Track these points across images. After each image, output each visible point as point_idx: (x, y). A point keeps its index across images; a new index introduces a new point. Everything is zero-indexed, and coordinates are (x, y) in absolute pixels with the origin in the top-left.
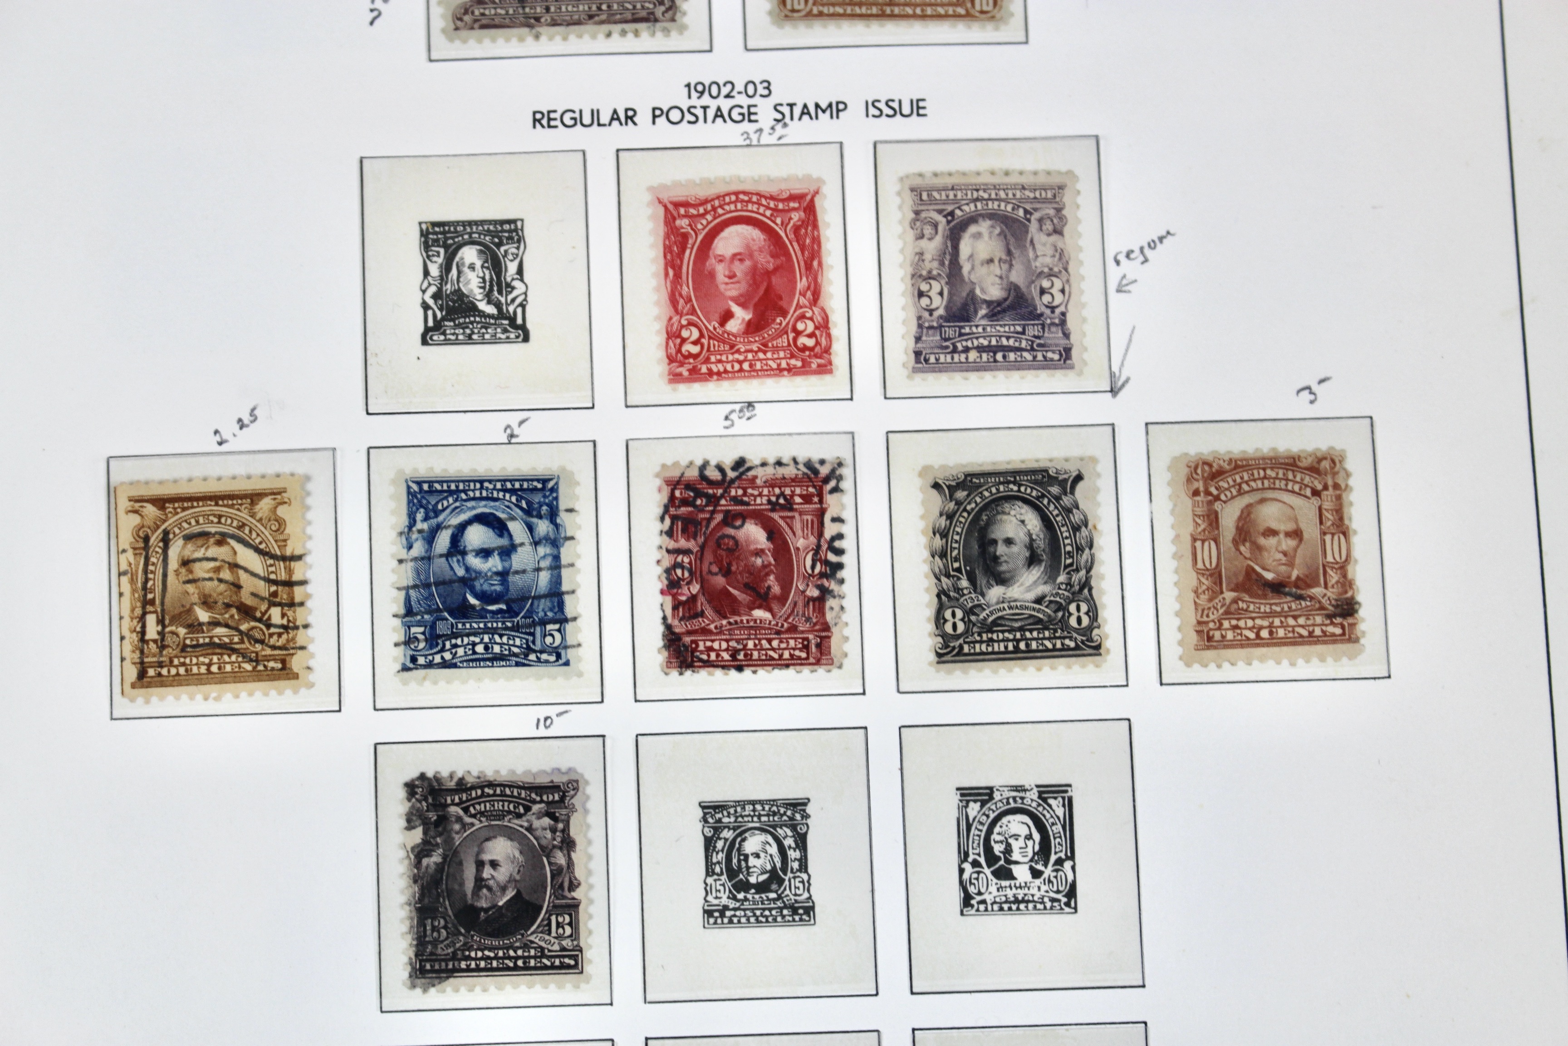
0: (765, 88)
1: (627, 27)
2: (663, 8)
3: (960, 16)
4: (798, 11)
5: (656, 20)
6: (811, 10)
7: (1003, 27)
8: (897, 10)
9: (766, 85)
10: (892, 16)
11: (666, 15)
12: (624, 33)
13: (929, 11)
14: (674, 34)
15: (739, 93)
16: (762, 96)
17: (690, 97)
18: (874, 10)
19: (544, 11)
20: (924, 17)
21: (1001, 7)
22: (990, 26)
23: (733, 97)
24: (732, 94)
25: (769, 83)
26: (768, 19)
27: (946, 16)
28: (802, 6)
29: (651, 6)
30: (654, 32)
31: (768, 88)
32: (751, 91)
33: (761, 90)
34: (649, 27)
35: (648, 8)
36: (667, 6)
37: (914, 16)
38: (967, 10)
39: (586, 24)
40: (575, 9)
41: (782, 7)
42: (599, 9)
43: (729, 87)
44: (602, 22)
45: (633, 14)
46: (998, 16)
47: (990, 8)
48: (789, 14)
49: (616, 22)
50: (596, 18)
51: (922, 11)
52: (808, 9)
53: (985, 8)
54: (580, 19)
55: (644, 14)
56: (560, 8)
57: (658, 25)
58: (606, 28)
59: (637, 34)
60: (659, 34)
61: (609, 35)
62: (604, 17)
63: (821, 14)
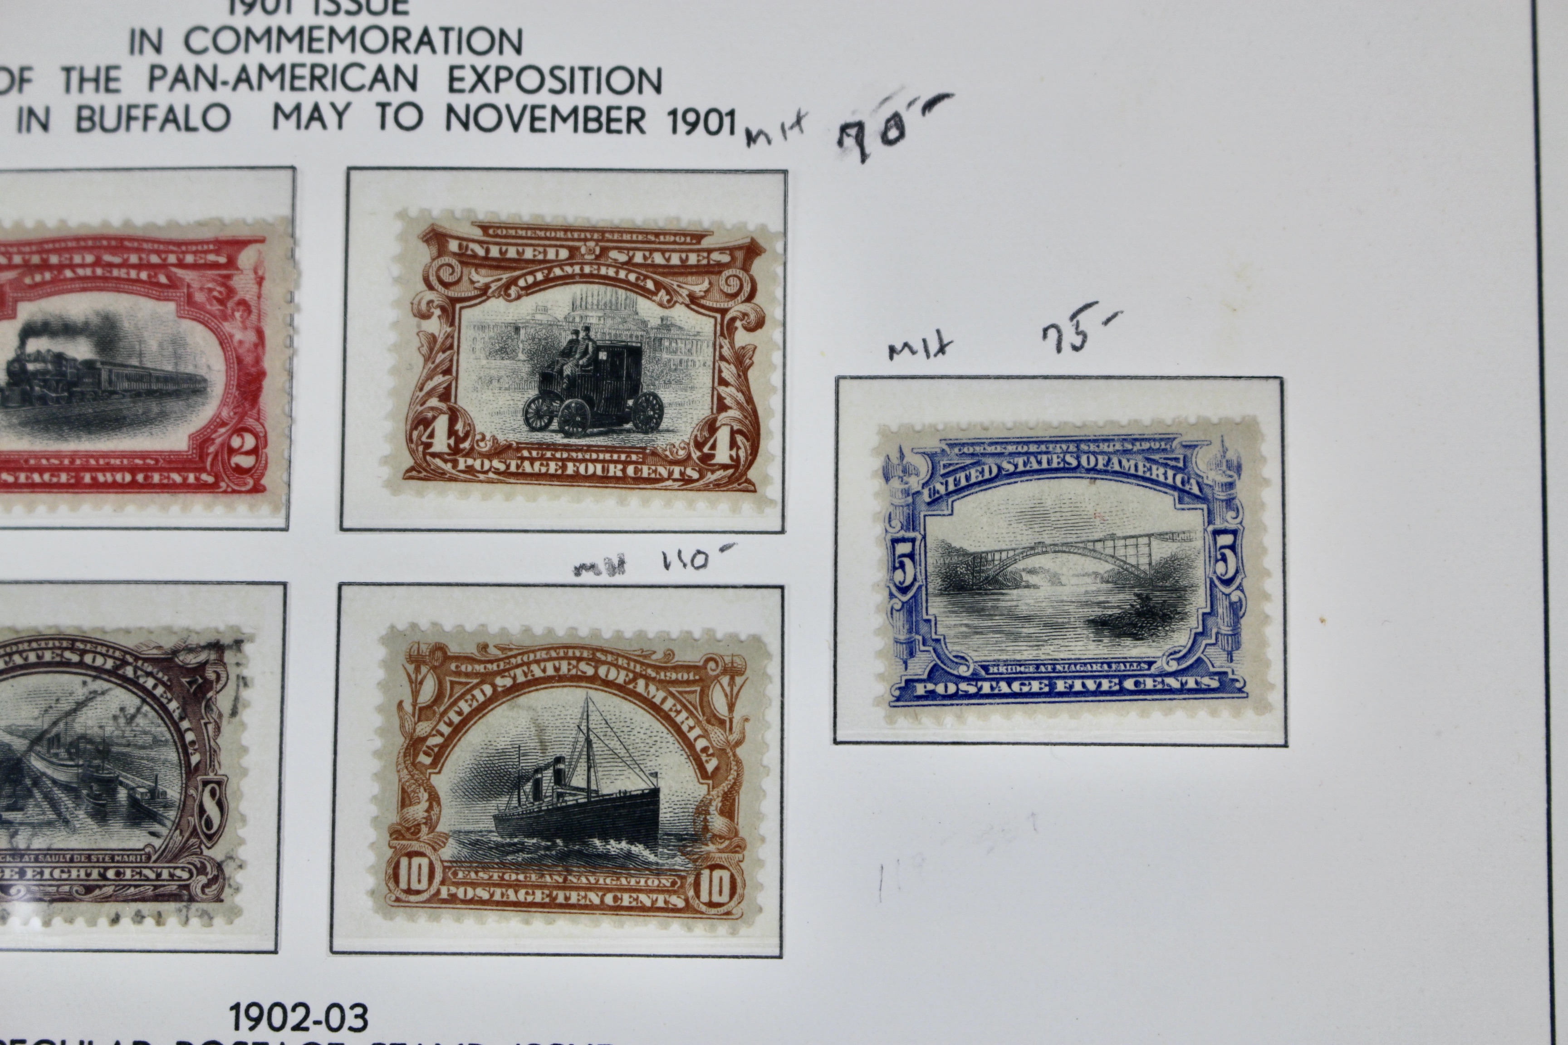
0: (357, 1016)
1: (146, 908)
2: (203, 880)
3: (676, 910)
4: (418, 892)
5: (192, 899)
6: (438, 892)
7: (744, 930)
8: (574, 897)
9: (359, 1011)
10: (567, 906)
11: (207, 890)
12: (139, 918)
13: (626, 900)
14: (218, 921)
15: (317, 1023)
16: (351, 1029)
17: (237, 1028)
18: (538, 896)
19: (16, 877)
20: (617, 909)
21: (742, 897)
22: (723, 928)
23: (307, 1029)
24: (304, 1025)
25: (365, 1010)
26: (369, 903)
27: (653, 909)
28: (424, 885)
29: (185, 875)
30: (187, 920)
31: (362, 1016)
32: (335, 1021)
33: (352, 1021)
34: (180, 910)
35: (180, 879)
36: (210, 876)
37: (602, 908)
38: (687, 900)
39: (81, 900)
40: (65, 876)
41: (392, 885)
42: (103, 877)
43: (301, 1011)
44: (106, 899)
45: (156, 887)
46: (737, 911)
47: (725, 898)
48: (403, 896)
49: (126, 901)
50: (97, 892)
51: (615, 899)
52: (433, 890)
53: (716, 898)
54: (70, 892)
55: (173, 887)
56: (42, 873)
57: (194, 906)
58: (111, 908)
59: (159, 919)
60: (195, 921)
61: (116, 920)
62: (109, 890)
63: (453, 899)
